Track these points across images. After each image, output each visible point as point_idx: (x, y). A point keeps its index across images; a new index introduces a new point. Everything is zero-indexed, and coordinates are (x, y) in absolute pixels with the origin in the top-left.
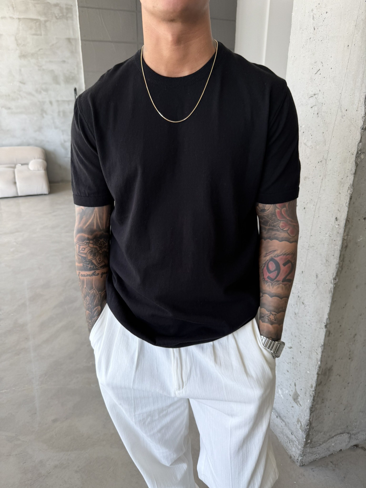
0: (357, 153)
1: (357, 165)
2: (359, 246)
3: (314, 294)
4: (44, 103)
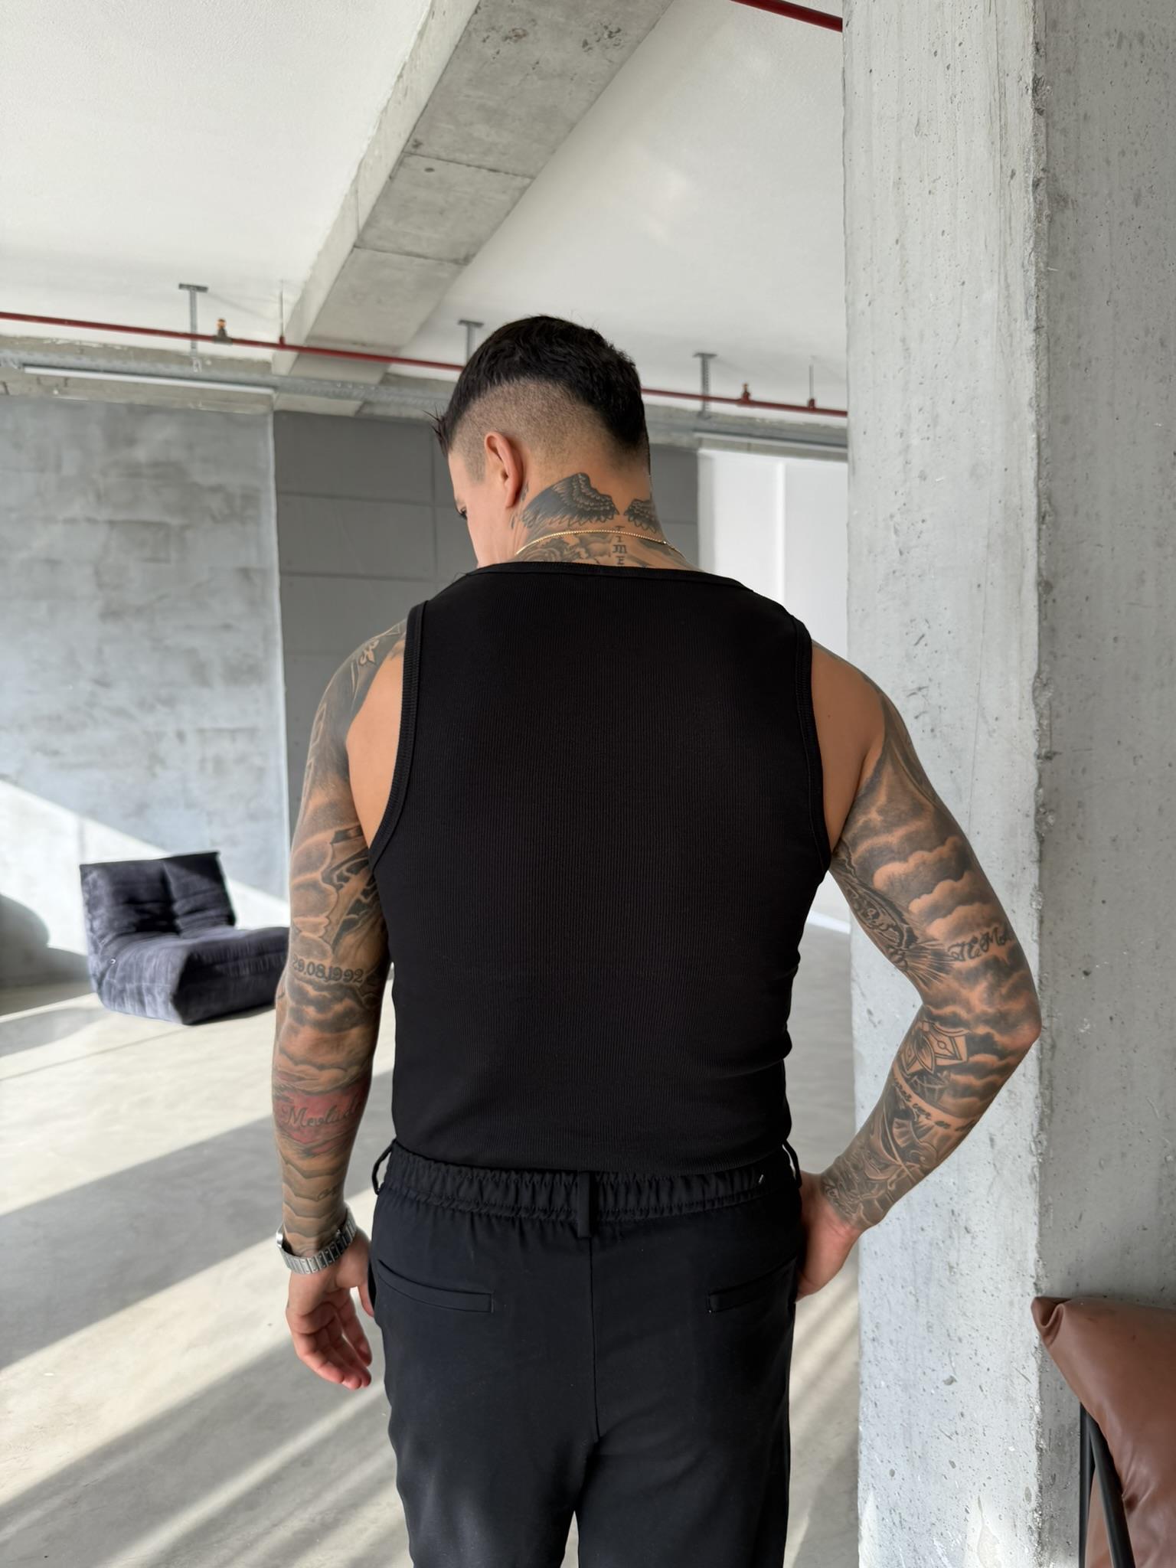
0: (1037, 812)
1: (1041, 840)
2: (1084, 1047)
3: (992, 1194)
4: (160, 736)
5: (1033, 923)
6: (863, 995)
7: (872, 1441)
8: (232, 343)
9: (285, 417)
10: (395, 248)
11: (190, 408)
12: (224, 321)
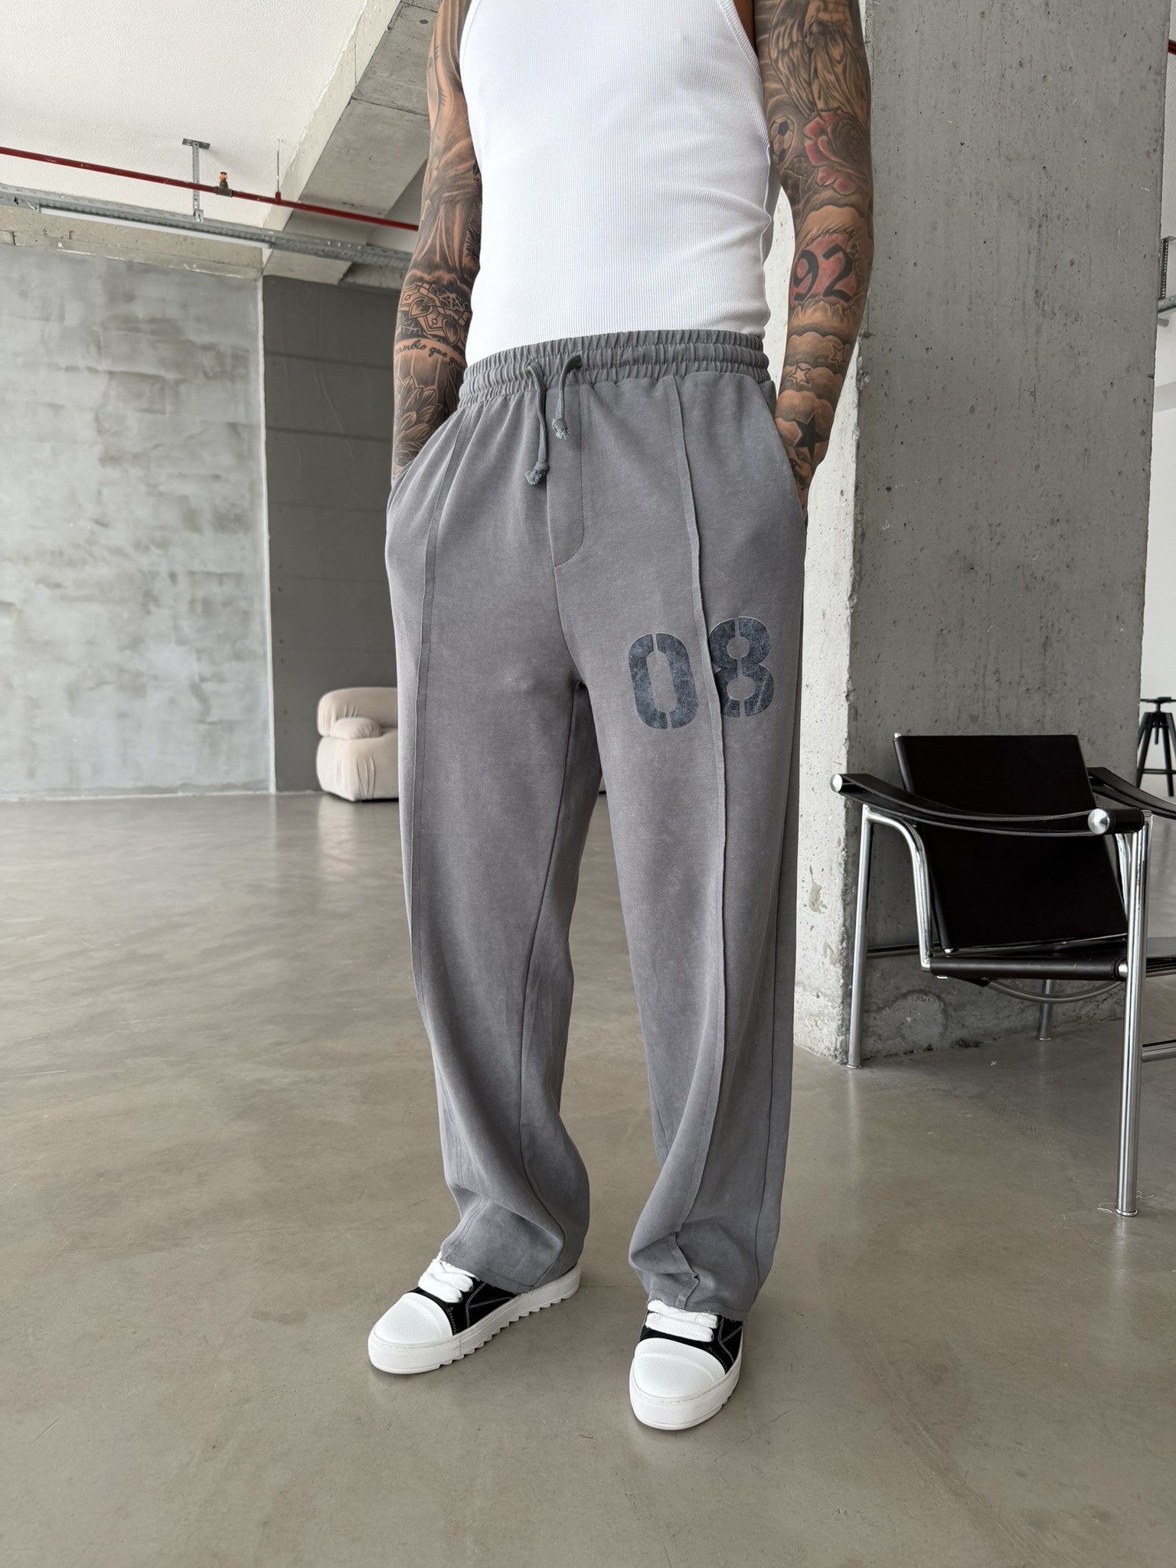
2: (885, 540)
4: (154, 575)
8: (232, 196)
9: (273, 282)
10: (388, 101)
11: (185, 269)
12: (225, 174)
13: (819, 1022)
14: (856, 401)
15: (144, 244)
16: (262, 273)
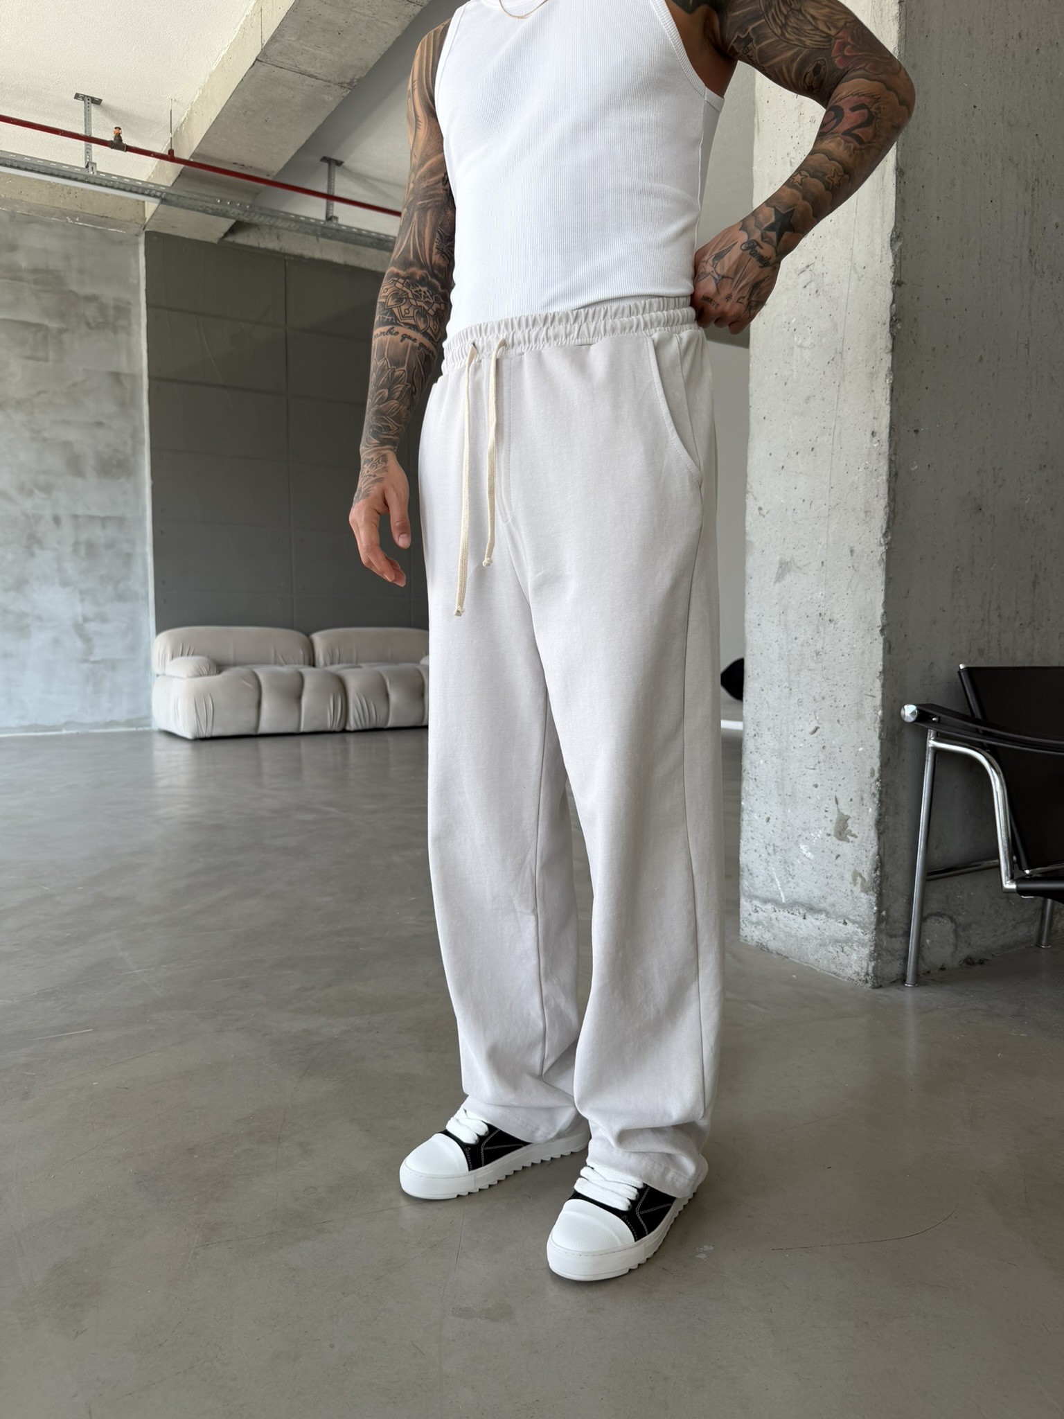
1: (894, 338)
2: (914, 480)
3: (851, 587)
4: (38, 519)
5: (887, 393)
6: (755, 499)
7: (752, 807)
8: (126, 151)
9: (156, 238)
10: (291, 65)
11: (67, 222)
12: (120, 129)
13: (846, 948)
14: (890, 346)
15: (28, 195)
16: (144, 229)
